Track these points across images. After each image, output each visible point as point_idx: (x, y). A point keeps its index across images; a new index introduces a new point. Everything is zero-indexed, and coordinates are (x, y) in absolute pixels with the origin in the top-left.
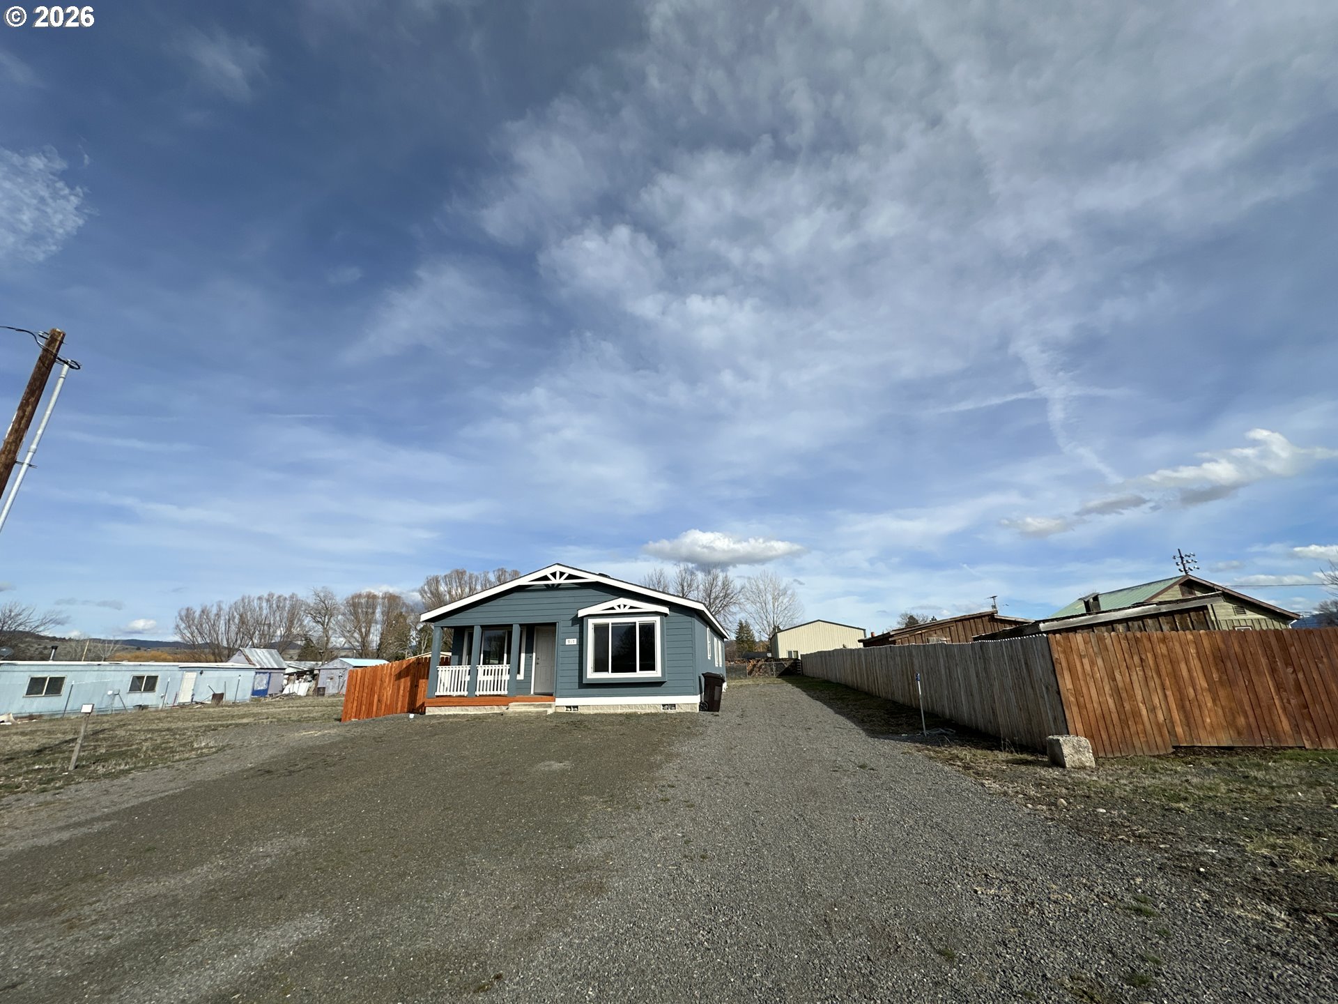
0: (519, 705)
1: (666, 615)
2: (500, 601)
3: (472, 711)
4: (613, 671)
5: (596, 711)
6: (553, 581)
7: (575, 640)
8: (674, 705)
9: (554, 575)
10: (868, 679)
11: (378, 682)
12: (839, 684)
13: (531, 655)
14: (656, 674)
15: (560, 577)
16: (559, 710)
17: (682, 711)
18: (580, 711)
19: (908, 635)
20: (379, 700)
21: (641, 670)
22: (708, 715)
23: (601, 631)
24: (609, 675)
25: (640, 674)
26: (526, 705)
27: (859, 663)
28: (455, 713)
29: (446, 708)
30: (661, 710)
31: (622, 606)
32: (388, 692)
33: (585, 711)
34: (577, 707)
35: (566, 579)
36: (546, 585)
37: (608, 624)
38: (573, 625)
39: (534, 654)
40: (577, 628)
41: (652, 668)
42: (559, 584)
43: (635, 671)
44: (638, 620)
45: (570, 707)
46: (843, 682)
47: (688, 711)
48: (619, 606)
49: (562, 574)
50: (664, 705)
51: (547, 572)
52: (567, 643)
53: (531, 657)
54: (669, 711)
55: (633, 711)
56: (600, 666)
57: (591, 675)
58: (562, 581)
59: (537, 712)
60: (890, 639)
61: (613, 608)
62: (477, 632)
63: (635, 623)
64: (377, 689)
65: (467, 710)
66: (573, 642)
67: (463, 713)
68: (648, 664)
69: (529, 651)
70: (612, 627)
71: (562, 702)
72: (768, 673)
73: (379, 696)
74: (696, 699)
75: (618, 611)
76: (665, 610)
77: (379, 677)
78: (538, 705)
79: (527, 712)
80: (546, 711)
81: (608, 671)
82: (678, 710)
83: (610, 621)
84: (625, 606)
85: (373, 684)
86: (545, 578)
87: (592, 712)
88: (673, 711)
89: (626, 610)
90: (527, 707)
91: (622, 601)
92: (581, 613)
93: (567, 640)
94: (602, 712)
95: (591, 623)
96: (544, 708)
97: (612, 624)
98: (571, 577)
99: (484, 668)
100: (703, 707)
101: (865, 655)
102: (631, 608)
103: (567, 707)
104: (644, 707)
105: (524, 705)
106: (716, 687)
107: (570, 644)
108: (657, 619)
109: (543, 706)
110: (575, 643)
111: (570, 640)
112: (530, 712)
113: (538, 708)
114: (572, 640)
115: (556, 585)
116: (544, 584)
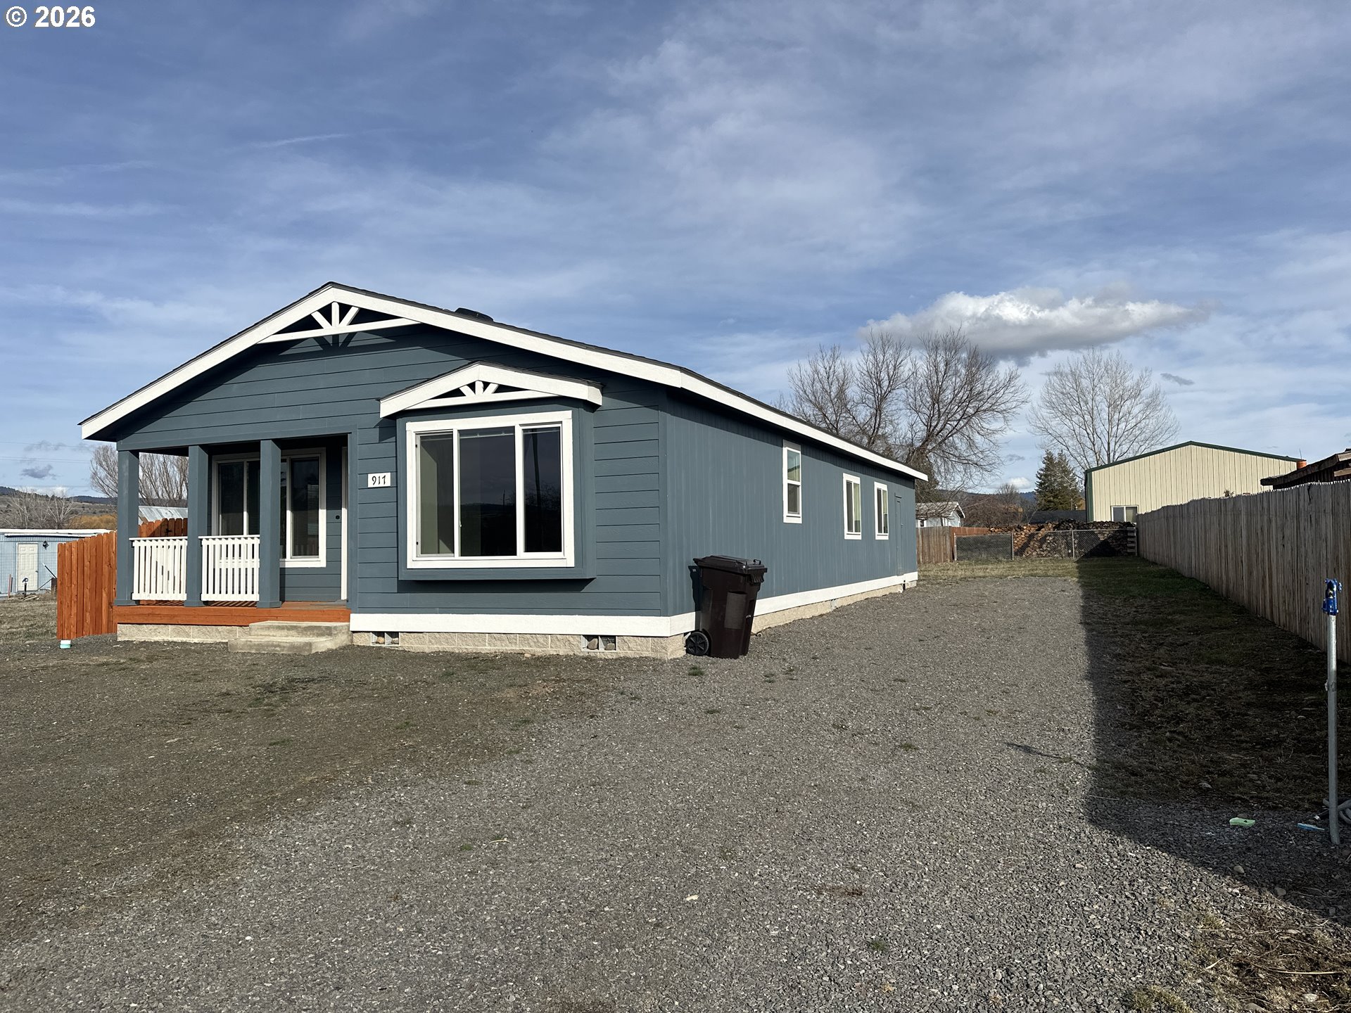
1: (590, 406)
2: (232, 387)
3: (195, 635)
4: (463, 553)
5: (435, 647)
6: (331, 330)
7: (388, 475)
8: (614, 639)
9: (326, 312)
13: (335, 512)
14: (564, 559)
15: (341, 318)
16: (360, 641)
17: (630, 654)
18: (404, 644)
20: (110, 605)
21: (526, 549)
22: (714, 667)
23: (434, 450)
24: (454, 562)
25: (524, 560)
28: (170, 639)
29: (151, 626)
30: (582, 648)
31: (479, 386)
33: (414, 645)
34: (394, 634)
35: (354, 322)
37: (451, 435)
38: (374, 438)
39: (344, 511)
40: (390, 446)
41: (556, 546)
42: (345, 338)
43: (515, 554)
44: (518, 421)
45: (382, 634)
47: (645, 654)
48: (472, 386)
49: (344, 309)
50: (588, 638)
51: (310, 307)
52: (370, 484)
53: (339, 517)
54: (602, 652)
55: (516, 648)
56: (437, 538)
57: (417, 560)
58: (346, 327)
59: (292, 647)
61: (457, 393)
63: (511, 429)
64: (104, 581)
66: (385, 480)
67: (176, 639)
69: (334, 504)
70: (461, 442)
71: (361, 621)
74: (679, 626)
75: (470, 398)
78: (308, 628)
81: (450, 551)
82: (621, 651)
83: (456, 425)
84: (486, 385)
86: (313, 322)
87: (428, 647)
88: (610, 654)
89: (489, 396)
90: (285, 632)
91: (480, 372)
92: (388, 407)
93: (370, 476)
94: (448, 647)
95: (413, 429)
96: (314, 635)
97: (461, 432)
98: (365, 315)
100: (694, 643)
102: (502, 389)
103: (377, 633)
104: (541, 639)
107: (377, 485)
108: (564, 419)
109: (315, 631)
110: (388, 484)
111: (377, 475)
112: (279, 646)
113: (306, 635)
114: (382, 475)
115: (341, 340)
116: (315, 338)
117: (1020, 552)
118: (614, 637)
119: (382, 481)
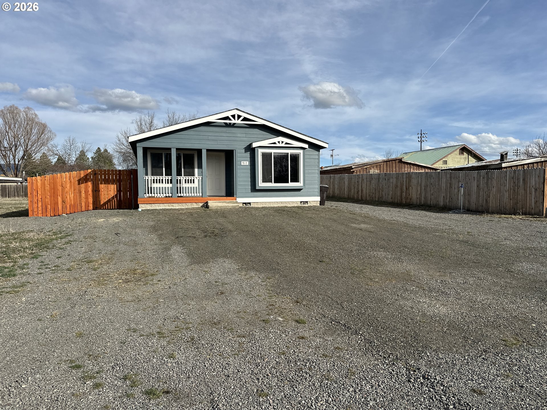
0: (215, 202)
1: (306, 149)
3: (176, 206)
4: (276, 183)
5: (261, 206)
6: (233, 121)
8: (307, 202)
9: (233, 116)
11: (60, 188)
14: (300, 184)
15: (238, 119)
17: (311, 205)
18: (252, 205)
19: (360, 169)
20: (63, 202)
21: (291, 182)
23: (266, 157)
24: (272, 185)
25: (291, 185)
28: (164, 208)
30: (299, 205)
31: (281, 142)
32: (70, 196)
33: (256, 206)
34: (250, 203)
35: (241, 121)
37: (271, 153)
38: (246, 152)
40: (248, 154)
41: (298, 181)
42: (234, 124)
43: (288, 183)
44: (290, 152)
45: (245, 203)
47: (314, 205)
48: (279, 142)
49: (239, 116)
50: (301, 202)
51: (229, 114)
52: (242, 164)
54: (304, 205)
55: (284, 205)
56: (266, 179)
57: (261, 184)
58: (239, 122)
61: (275, 143)
63: (288, 153)
64: (60, 193)
65: (173, 206)
66: (247, 163)
67: (170, 208)
68: (295, 179)
70: (274, 155)
71: (240, 200)
73: (62, 198)
74: (318, 199)
75: (278, 145)
76: (306, 146)
81: (272, 182)
82: (309, 205)
83: (273, 151)
84: (282, 142)
85: (54, 189)
86: (227, 118)
88: (306, 205)
89: (283, 145)
91: (281, 139)
92: (255, 145)
93: (242, 162)
94: (265, 206)
95: (261, 151)
97: (274, 153)
98: (245, 119)
102: (286, 143)
103: (243, 203)
104: (290, 203)
105: (219, 202)
107: (244, 164)
108: (301, 152)
109: (232, 203)
110: (248, 164)
111: (244, 162)
112: (228, 206)
113: (229, 204)
114: (246, 162)
115: (232, 124)
116: (224, 123)
119: (246, 163)
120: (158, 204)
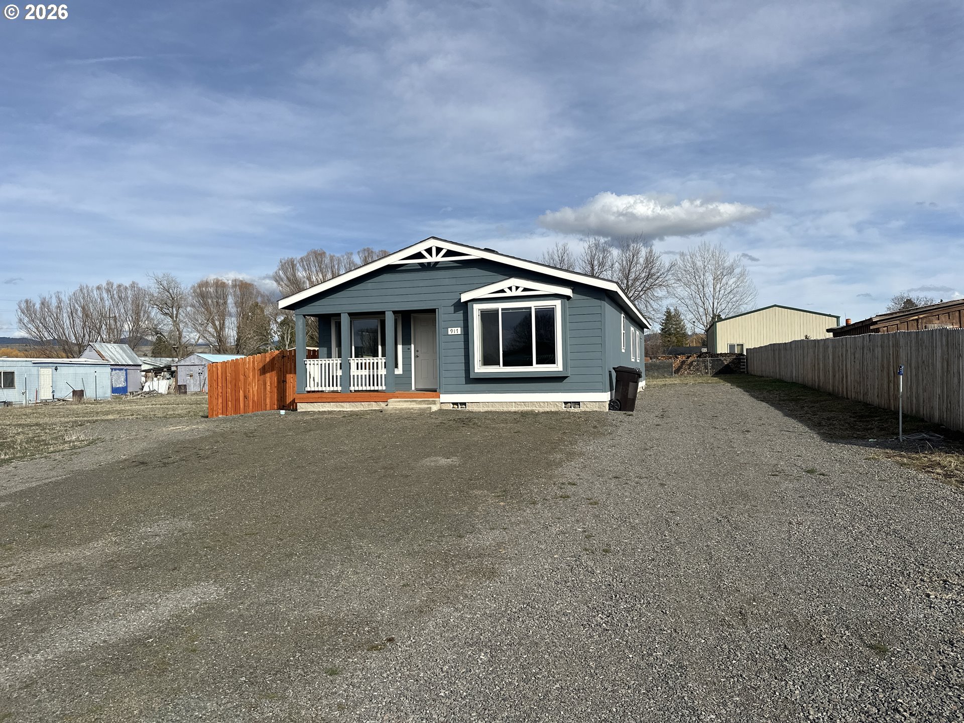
0: (399, 401)
1: (568, 298)
2: (368, 284)
3: (348, 407)
4: (504, 365)
5: (486, 409)
6: (429, 259)
7: (459, 329)
8: (578, 403)
9: (429, 251)
10: (834, 376)
11: (242, 377)
12: (794, 384)
13: (408, 347)
14: (557, 367)
15: (437, 254)
16: (445, 407)
17: (588, 410)
18: (469, 408)
20: (245, 397)
21: (537, 363)
22: (620, 415)
23: (489, 318)
24: (501, 369)
25: (537, 368)
26: (407, 401)
27: (824, 357)
28: (329, 409)
29: (319, 404)
30: (563, 408)
31: (514, 289)
32: (254, 389)
33: (475, 409)
34: (465, 404)
35: (443, 256)
36: (421, 264)
37: (498, 310)
38: (455, 312)
39: (413, 346)
40: (460, 315)
41: (552, 361)
42: (437, 263)
43: (532, 365)
44: (533, 305)
45: (456, 404)
46: (800, 381)
47: (595, 409)
48: (510, 288)
49: (439, 250)
50: (566, 403)
51: (421, 248)
52: (450, 333)
53: (410, 349)
54: (572, 410)
55: (530, 409)
56: (489, 359)
57: (479, 368)
58: (439, 258)
59: (420, 409)
60: (871, 327)
61: (502, 291)
62: (345, 321)
63: (530, 308)
64: (241, 384)
65: (343, 407)
66: (458, 331)
67: (338, 409)
68: (547, 356)
69: (407, 342)
70: (502, 314)
71: (446, 398)
72: (701, 371)
73: (244, 392)
74: (606, 397)
75: (509, 294)
76: (567, 292)
77: (241, 372)
78: (421, 401)
79: (409, 409)
80: (431, 408)
81: (499, 364)
82: (583, 408)
83: (500, 306)
84: (517, 288)
85: (236, 379)
86: (419, 255)
87: (482, 409)
88: (577, 410)
89: (519, 293)
90: (409, 403)
91: (514, 282)
92: (465, 297)
93: (449, 329)
94: (493, 409)
95: (477, 308)
96: (428, 404)
97: (502, 309)
98: (450, 253)
99: (356, 361)
100: (613, 405)
101: (834, 347)
102: (525, 290)
103: (453, 404)
104: (542, 404)
105: (405, 401)
106: (631, 384)
107: (453, 333)
108: (557, 303)
109: (426, 402)
110: (459, 333)
111: (453, 329)
112: (412, 409)
113: (421, 404)
114: (456, 329)
115: (432, 264)
116: (418, 263)
117: (677, 371)
118: (579, 402)
119: (456, 331)
120: (322, 404)
